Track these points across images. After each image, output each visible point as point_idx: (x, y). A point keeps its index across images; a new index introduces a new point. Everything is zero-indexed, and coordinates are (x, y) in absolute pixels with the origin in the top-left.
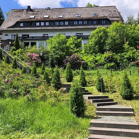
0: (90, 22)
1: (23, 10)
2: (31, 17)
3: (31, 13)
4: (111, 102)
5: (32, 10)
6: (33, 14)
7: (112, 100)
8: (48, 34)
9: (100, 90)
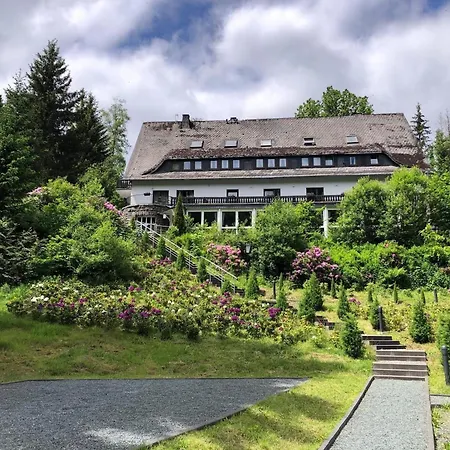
0: (341, 161)
1: (171, 124)
2: (194, 144)
3: (192, 132)
4: (396, 345)
5: (192, 125)
6: (199, 136)
7: (398, 343)
8: (237, 191)
9: (376, 327)
